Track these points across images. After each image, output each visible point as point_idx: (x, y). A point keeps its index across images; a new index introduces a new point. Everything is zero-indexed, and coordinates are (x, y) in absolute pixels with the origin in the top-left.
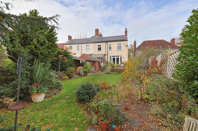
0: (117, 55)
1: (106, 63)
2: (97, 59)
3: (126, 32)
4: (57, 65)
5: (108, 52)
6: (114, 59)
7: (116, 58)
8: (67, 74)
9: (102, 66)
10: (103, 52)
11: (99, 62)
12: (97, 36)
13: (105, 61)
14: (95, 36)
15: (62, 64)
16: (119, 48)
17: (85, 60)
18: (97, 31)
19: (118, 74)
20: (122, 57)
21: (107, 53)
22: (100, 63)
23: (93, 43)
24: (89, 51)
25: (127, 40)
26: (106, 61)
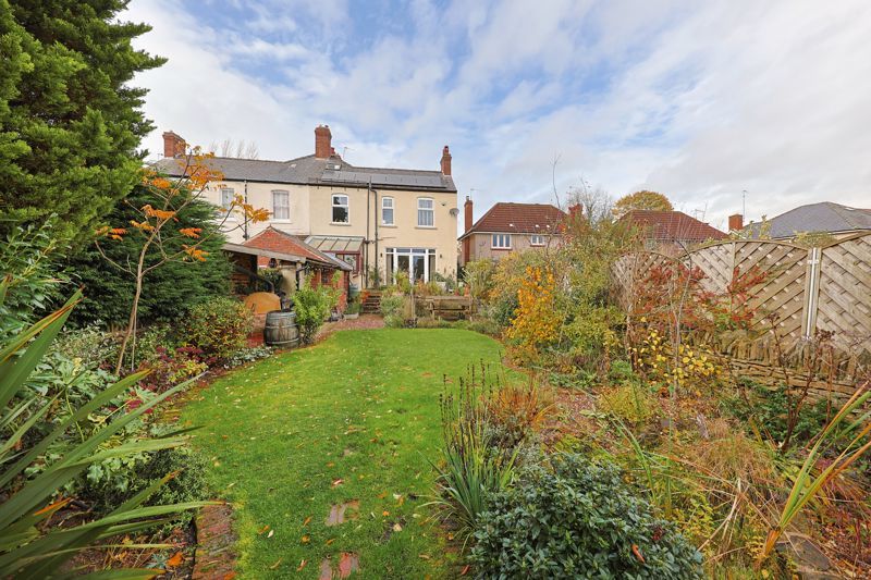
0: (415, 246)
1: (372, 277)
2: (333, 258)
3: (446, 159)
4: (111, 285)
5: (379, 230)
6: (404, 262)
7: (411, 256)
8: (193, 342)
9: (360, 289)
10: (356, 227)
11: (346, 272)
12: (324, 156)
13: (367, 267)
14: (316, 155)
15: (151, 279)
16: (425, 218)
17: (304, 260)
18: (323, 135)
19: (453, 324)
20: (437, 254)
21: (376, 235)
22: (351, 276)
23: (310, 185)
24: (288, 221)
25: (455, 192)
26: (371, 270)
